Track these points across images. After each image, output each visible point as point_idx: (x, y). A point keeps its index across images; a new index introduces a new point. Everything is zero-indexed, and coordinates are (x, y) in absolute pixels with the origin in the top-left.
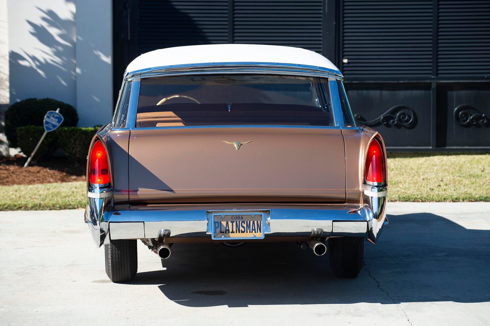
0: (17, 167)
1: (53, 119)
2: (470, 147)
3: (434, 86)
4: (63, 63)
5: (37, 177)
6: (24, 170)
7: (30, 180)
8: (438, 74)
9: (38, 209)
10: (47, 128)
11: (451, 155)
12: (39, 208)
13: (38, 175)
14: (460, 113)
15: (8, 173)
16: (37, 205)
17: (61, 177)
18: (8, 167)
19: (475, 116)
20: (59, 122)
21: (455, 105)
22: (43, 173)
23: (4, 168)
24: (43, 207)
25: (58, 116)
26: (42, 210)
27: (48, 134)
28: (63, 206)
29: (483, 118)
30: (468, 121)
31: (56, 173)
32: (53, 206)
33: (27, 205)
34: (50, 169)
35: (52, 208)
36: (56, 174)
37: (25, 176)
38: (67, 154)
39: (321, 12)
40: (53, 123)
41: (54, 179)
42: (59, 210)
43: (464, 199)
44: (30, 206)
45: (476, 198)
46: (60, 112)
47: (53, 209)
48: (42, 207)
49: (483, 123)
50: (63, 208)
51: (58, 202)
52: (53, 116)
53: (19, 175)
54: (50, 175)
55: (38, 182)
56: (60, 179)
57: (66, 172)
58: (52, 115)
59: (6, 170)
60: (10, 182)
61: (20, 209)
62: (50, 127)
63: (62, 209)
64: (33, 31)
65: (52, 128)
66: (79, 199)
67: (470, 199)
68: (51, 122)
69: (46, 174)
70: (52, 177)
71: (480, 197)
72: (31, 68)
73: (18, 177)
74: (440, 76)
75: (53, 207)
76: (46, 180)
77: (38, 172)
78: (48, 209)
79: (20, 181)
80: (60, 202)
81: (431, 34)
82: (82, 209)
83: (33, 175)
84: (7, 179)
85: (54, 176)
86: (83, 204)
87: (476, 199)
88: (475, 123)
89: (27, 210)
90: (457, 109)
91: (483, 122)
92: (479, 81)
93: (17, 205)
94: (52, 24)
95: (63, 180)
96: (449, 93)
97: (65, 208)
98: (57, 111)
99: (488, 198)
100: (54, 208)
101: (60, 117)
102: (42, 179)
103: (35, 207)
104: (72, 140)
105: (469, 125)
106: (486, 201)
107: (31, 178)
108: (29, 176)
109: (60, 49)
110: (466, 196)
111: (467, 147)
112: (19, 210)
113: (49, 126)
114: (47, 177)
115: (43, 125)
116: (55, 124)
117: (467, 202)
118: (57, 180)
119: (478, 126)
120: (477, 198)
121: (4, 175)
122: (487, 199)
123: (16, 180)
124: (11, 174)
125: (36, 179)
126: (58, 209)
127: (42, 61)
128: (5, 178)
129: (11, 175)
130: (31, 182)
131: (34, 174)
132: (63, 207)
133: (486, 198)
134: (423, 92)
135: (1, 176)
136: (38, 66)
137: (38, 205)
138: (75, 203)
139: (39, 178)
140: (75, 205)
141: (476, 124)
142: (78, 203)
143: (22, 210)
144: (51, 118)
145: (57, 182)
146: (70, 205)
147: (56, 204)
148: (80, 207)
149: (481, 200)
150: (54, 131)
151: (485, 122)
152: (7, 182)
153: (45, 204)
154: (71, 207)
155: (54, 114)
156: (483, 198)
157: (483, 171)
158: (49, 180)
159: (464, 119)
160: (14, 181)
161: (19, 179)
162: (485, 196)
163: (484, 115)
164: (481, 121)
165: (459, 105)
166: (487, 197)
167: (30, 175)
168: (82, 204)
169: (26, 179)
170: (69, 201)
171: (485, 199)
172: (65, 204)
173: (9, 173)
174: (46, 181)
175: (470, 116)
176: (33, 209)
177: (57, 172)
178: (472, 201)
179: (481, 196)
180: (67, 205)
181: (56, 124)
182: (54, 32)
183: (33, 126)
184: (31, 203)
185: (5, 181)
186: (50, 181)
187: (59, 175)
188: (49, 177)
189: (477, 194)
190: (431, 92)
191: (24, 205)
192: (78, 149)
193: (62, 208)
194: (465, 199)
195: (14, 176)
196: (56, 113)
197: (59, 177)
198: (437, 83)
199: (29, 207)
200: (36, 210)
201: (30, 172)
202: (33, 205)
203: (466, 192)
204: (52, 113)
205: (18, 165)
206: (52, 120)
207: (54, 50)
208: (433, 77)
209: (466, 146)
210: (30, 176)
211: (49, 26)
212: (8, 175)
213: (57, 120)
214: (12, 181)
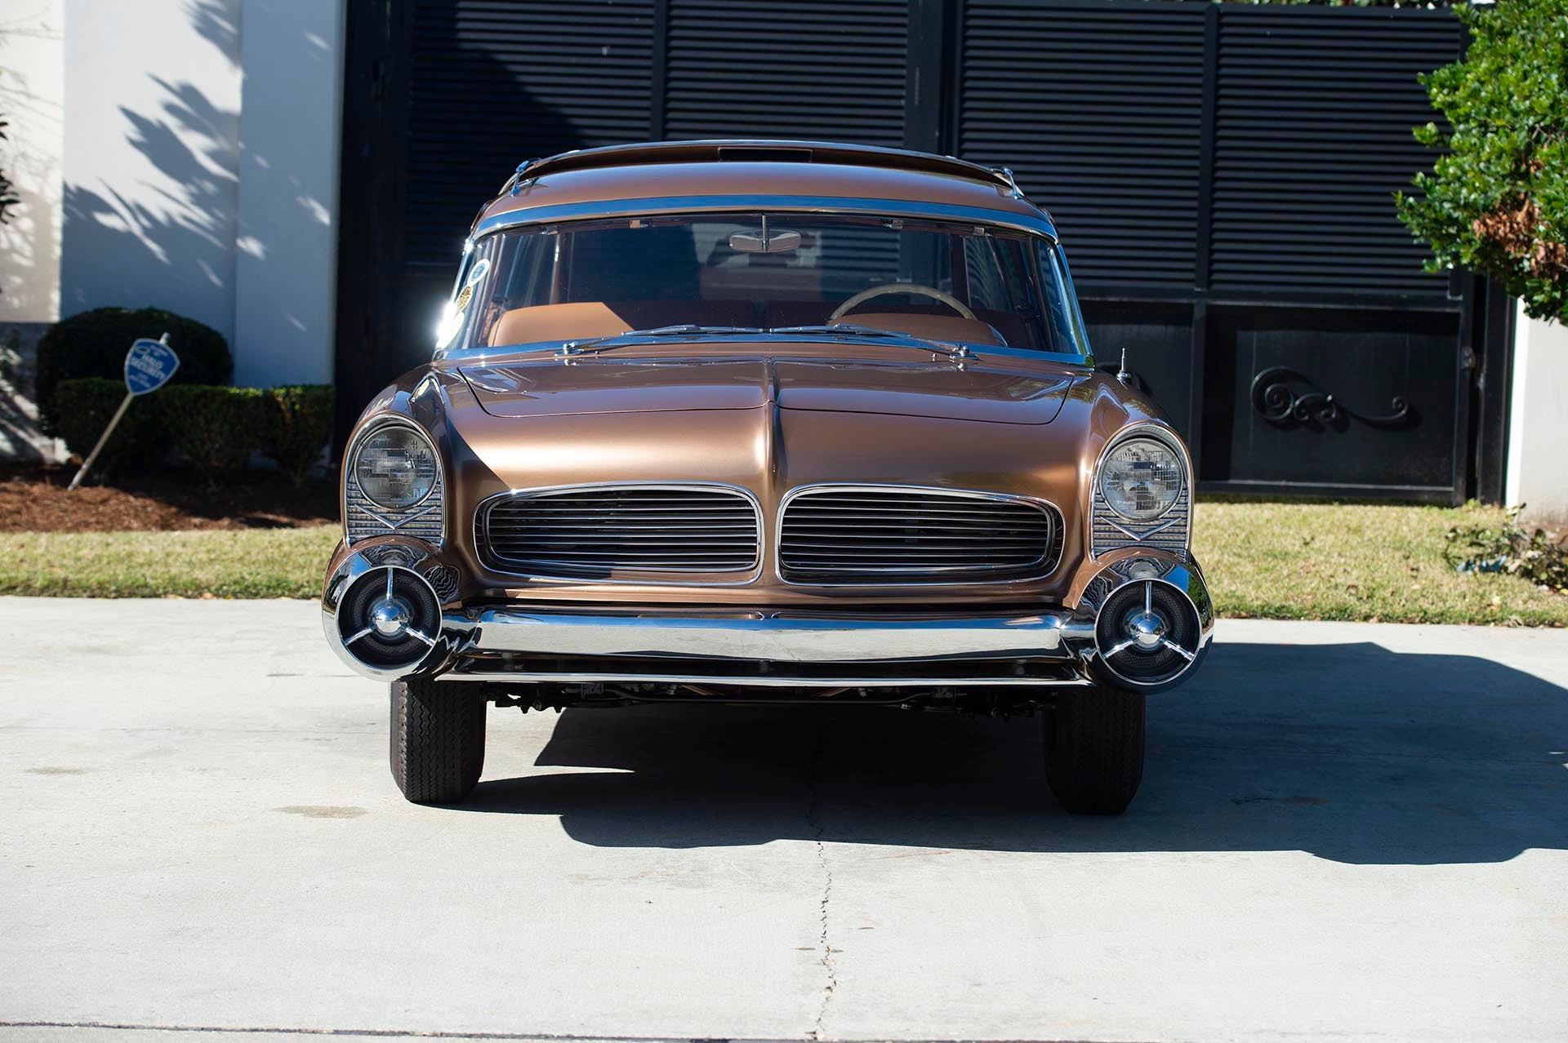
0: (50, 488)
1: (151, 360)
2: (1291, 484)
3: (1199, 313)
4: (215, 226)
5: (98, 514)
6: (66, 494)
7: (76, 521)
8: (1211, 283)
9: (58, 595)
10: (133, 383)
11: (1241, 502)
12: (62, 592)
13: (101, 509)
14: (1269, 390)
15: (20, 502)
16: (57, 583)
17: (161, 517)
18: (27, 487)
19: (1306, 399)
20: (166, 370)
21: (1254, 367)
22: (115, 504)
23: (17, 488)
24: (74, 589)
25: (165, 354)
26: (70, 596)
27: (136, 400)
28: (126, 588)
29: (1328, 405)
30: (1288, 411)
31: (151, 505)
32: (99, 588)
33: (31, 583)
34: (136, 497)
35: (97, 592)
36: (149, 509)
37: (65, 511)
38: (186, 457)
39: (903, 102)
40: (151, 371)
41: (142, 521)
42: (115, 598)
43: (1221, 609)
44: (39, 583)
45: (1252, 609)
46: (170, 342)
47: (100, 597)
48: (69, 587)
49: (1328, 420)
50: (126, 595)
51: (114, 578)
52: (151, 354)
53: (50, 507)
54: (132, 512)
55: (98, 527)
56: (157, 521)
57: (177, 506)
58: (149, 351)
59: (21, 493)
60: (23, 525)
61: (10, 592)
62: (142, 382)
63: (123, 597)
64: (137, 137)
65: (147, 385)
66: (174, 571)
67: (1237, 612)
68: (144, 369)
69: (122, 507)
70: (136, 516)
71: (1263, 607)
72: (129, 236)
73: (46, 513)
74: (1216, 287)
75: (99, 591)
76: (120, 524)
77: (104, 502)
78: (85, 595)
79: (51, 522)
80: (120, 578)
81: (1195, 173)
82: (176, 598)
83: (88, 510)
84: (17, 517)
85: (142, 515)
86: (181, 586)
87: (1253, 611)
88: (1306, 418)
89: (31, 595)
90: (1260, 379)
91: (1328, 416)
92: (1321, 306)
93: (5, 579)
94: (190, 123)
95: (165, 526)
96: (1241, 335)
97: (131, 595)
98: (162, 341)
99: (1284, 610)
100: (102, 594)
101: (170, 357)
102: (111, 519)
103: (51, 588)
104: (201, 420)
105: (1291, 423)
106: (1278, 618)
107: (80, 516)
108: (74, 512)
109: (210, 187)
110: (1228, 601)
111: (1283, 483)
112: (8, 594)
113: (140, 379)
114: (125, 515)
115: (121, 376)
116: (157, 376)
117: (1226, 617)
118: (149, 526)
119: (1315, 427)
120: (1254, 608)
121: (9, 507)
122: (1282, 613)
123: (39, 521)
124: (29, 503)
125: (93, 520)
126: (113, 595)
127: (160, 216)
128: (11, 513)
129: (28, 508)
130: (79, 527)
131: (92, 506)
132: (126, 591)
133: (1280, 609)
134: (1171, 330)
135: (2, 507)
136: (146, 231)
137: (61, 584)
138: (160, 581)
139: (101, 518)
140: (158, 588)
141: (1308, 420)
142: (167, 581)
143: (16, 595)
144: (146, 358)
145: (149, 529)
146: (146, 586)
147: (109, 582)
148: (172, 593)
149: (1265, 615)
150: (154, 395)
151: (1333, 416)
152: (15, 524)
153: (79, 581)
154: (147, 591)
155: (153, 347)
156: (1270, 608)
157: (1306, 544)
158: (130, 522)
159: (1278, 406)
160: (35, 523)
161: (48, 517)
162: (1278, 605)
163: (1330, 398)
164: (1323, 413)
165: (1264, 368)
166: (1283, 607)
167: (80, 509)
168: (178, 584)
169: (67, 519)
170: (144, 576)
171: (1276, 611)
172: (133, 583)
173: (23, 502)
174: (119, 527)
175: (1292, 398)
176: (46, 594)
177: (155, 504)
178: (1240, 617)
179: (1268, 604)
180: (137, 587)
181: (160, 376)
182: (196, 143)
183: (99, 379)
184: (41, 578)
185: (8, 521)
186: (130, 526)
187: (158, 511)
188: (128, 515)
189: (1257, 599)
190: (1193, 330)
191: (23, 582)
192: (217, 446)
193: (124, 594)
194: (1223, 611)
195: (36, 509)
196: (158, 346)
197: (155, 517)
198: (1209, 308)
199: (36, 588)
200: (55, 595)
201: (80, 500)
202: (46, 583)
203: (1234, 592)
204: (148, 344)
205: (53, 483)
206: (148, 364)
207: (193, 189)
208: (1198, 290)
209: (1281, 480)
210: (79, 512)
211: (182, 129)
212: (20, 505)
213: (160, 364)
214: (27, 522)
